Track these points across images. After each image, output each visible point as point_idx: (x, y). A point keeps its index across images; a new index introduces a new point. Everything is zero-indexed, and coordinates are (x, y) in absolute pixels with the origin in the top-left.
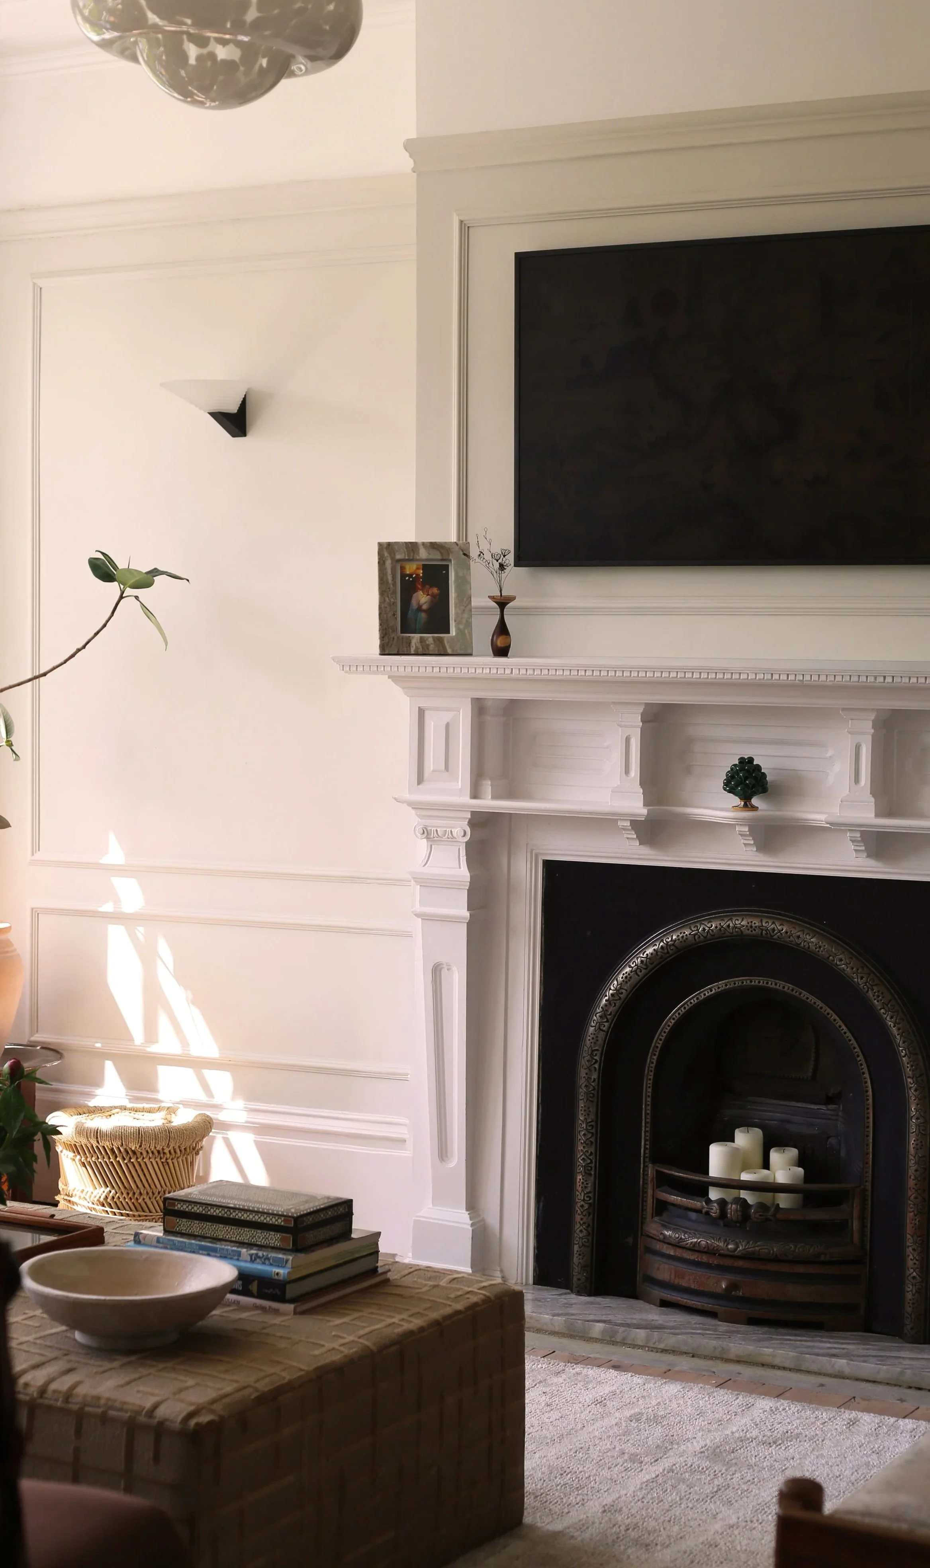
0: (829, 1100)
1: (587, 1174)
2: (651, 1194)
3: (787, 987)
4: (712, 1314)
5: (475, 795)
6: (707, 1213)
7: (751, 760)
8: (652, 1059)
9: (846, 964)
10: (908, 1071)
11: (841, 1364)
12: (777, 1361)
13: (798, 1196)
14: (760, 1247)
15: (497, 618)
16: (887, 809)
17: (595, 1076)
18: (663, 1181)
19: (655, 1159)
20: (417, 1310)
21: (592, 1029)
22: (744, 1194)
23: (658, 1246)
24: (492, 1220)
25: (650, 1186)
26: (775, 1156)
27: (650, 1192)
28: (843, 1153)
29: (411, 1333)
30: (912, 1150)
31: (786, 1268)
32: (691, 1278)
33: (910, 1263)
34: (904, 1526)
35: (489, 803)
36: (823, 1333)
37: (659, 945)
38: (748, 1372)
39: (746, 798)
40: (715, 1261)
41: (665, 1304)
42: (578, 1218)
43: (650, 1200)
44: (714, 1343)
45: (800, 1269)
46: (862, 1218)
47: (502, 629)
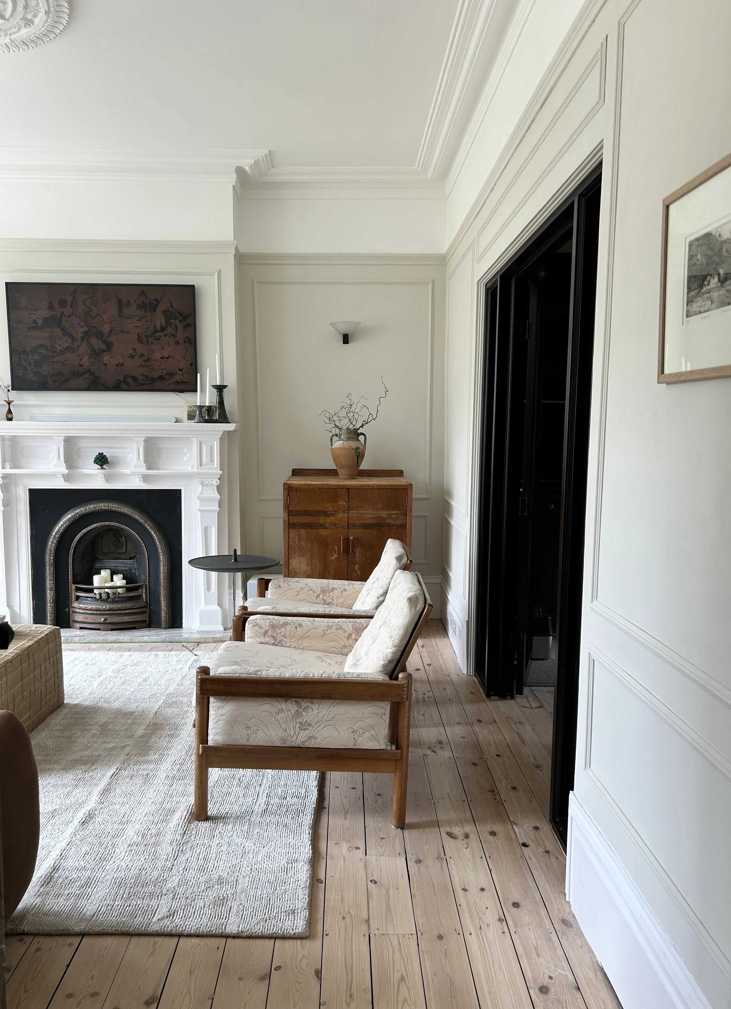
0: (131, 559)
1: (51, 590)
2: (74, 594)
3: (117, 525)
4: (99, 629)
5: (3, 468)
6: (95, 598)
7: (102, 454)
8: (72, 551)
9: (138, 516)
10: (159, 547)
11: (146, 638)
12: (124, 641)
13: (125, 589)
14: (115, 606)
15: (7, 408)
16: (149, 468)
17: (52, 558)
18: (78, 589)
19: (74, 583)
20: (30, 638)
21: (50, 543)
22: (106, 590)
23: (78, 610)
24: (17, 609)
25: (73, 591)
26: (115, 577)
27: (73, 593)
28: (137, 574)
29: (30, 646)
30: (162, 571)
31: (123, 612)
32: (90, 619)
33: (163, 605)
34: (237, 675)
35: (8, 471)
36: (136, 630)
37: (73, 514)
38: (116, 645)
39: (102, 466)
40: (99, 612)
41: (81, 628)
42: (49, 605)
43: (73, 596)
44: (103, 638)
45: (128, 611)
46: (146, 593)
47: (10, 412)
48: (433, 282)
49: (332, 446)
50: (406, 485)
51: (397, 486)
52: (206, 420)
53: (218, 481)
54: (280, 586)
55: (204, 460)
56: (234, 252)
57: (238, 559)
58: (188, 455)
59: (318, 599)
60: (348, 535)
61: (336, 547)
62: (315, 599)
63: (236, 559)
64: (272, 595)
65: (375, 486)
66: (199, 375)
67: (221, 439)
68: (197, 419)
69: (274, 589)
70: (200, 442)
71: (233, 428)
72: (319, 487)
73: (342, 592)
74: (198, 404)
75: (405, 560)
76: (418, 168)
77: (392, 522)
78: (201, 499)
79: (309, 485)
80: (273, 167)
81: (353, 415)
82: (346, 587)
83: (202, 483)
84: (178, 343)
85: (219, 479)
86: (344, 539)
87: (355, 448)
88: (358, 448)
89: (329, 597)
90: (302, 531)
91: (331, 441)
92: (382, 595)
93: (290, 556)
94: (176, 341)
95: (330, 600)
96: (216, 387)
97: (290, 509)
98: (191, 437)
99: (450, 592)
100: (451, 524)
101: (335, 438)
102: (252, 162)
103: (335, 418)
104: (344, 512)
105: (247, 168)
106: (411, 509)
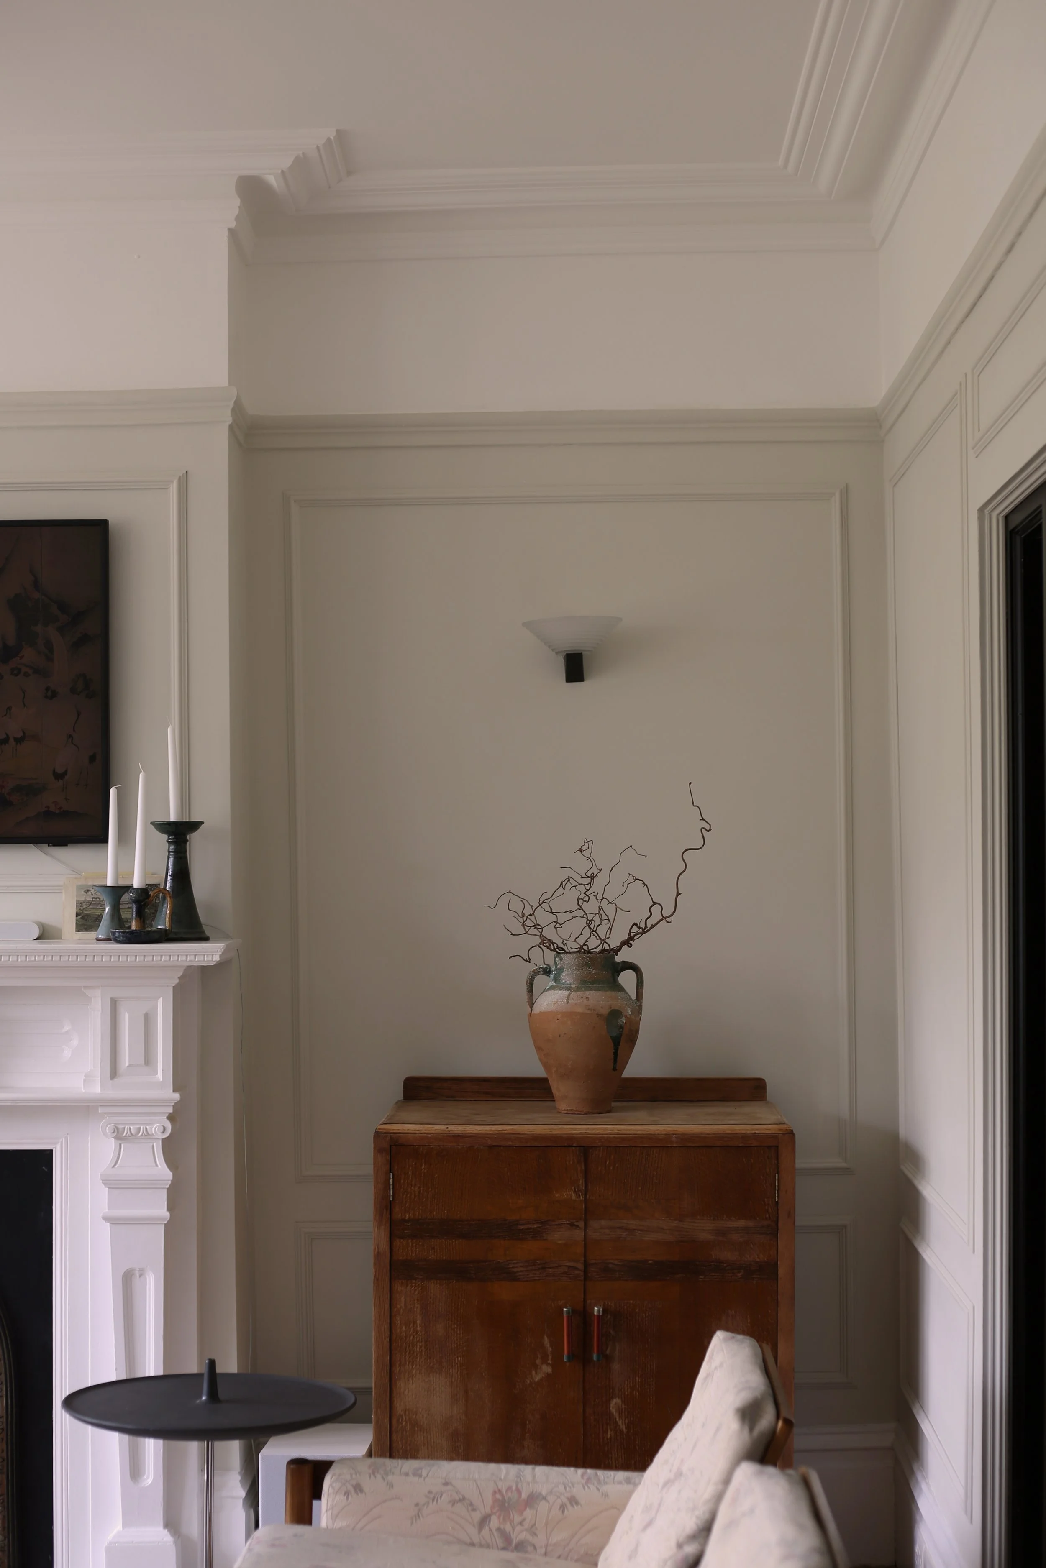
48: (845, 493)
49: (532, 1004)
50: (774, 1137)
51: (745, 1137)
52: (132, 932)
53: (169, 1125)
54: (358, 1488)
55: (125, 1060)
56: (229, 420)
57: (222, 1394)
58: (75, 1042)
59: (485, 1532)
60: (585, 1301)
61: (546, 1340)
62: (473, 1531)
63: (213, 1395)
64: (334, 1517)
65: (674, 1138)
66: (113, 792)
67: (180, 993)
68: (103, 930)
69: (340, 1498)
70: (114, 1003)
71: (217, 958)
72: (490, 1142)
73: (563, 1507)
74: (109, 883)
75: (767, 1419)
76: (786, 166)
77: (728, 1256)
78: (112, 1184)
79: (457, 1137)
80: (349, 173)
81: (601, 908)
82: (578, 1491)
83: (119, 1135)
84: (54, 695)
85: (171, 1118)
86: (573, 1312)
87: (605, 1011)
88: (615, 1014)
89: (521, 1523)
90: (436, 1289)
91: (530, 990)
92: (693, 1537)
93: (397, 1369)
94: (48, 689)
95: (523, 1536)
96: (166, 827)
97: (398, 1214)
98: (85, 987)
99: (924, 1486)
100: (923, 1259)
101: (541, 981)
102: (287, 162)
103: (543, 917)
104: (572, 1225)
105: (272, 180)
106: (791, 1214)
